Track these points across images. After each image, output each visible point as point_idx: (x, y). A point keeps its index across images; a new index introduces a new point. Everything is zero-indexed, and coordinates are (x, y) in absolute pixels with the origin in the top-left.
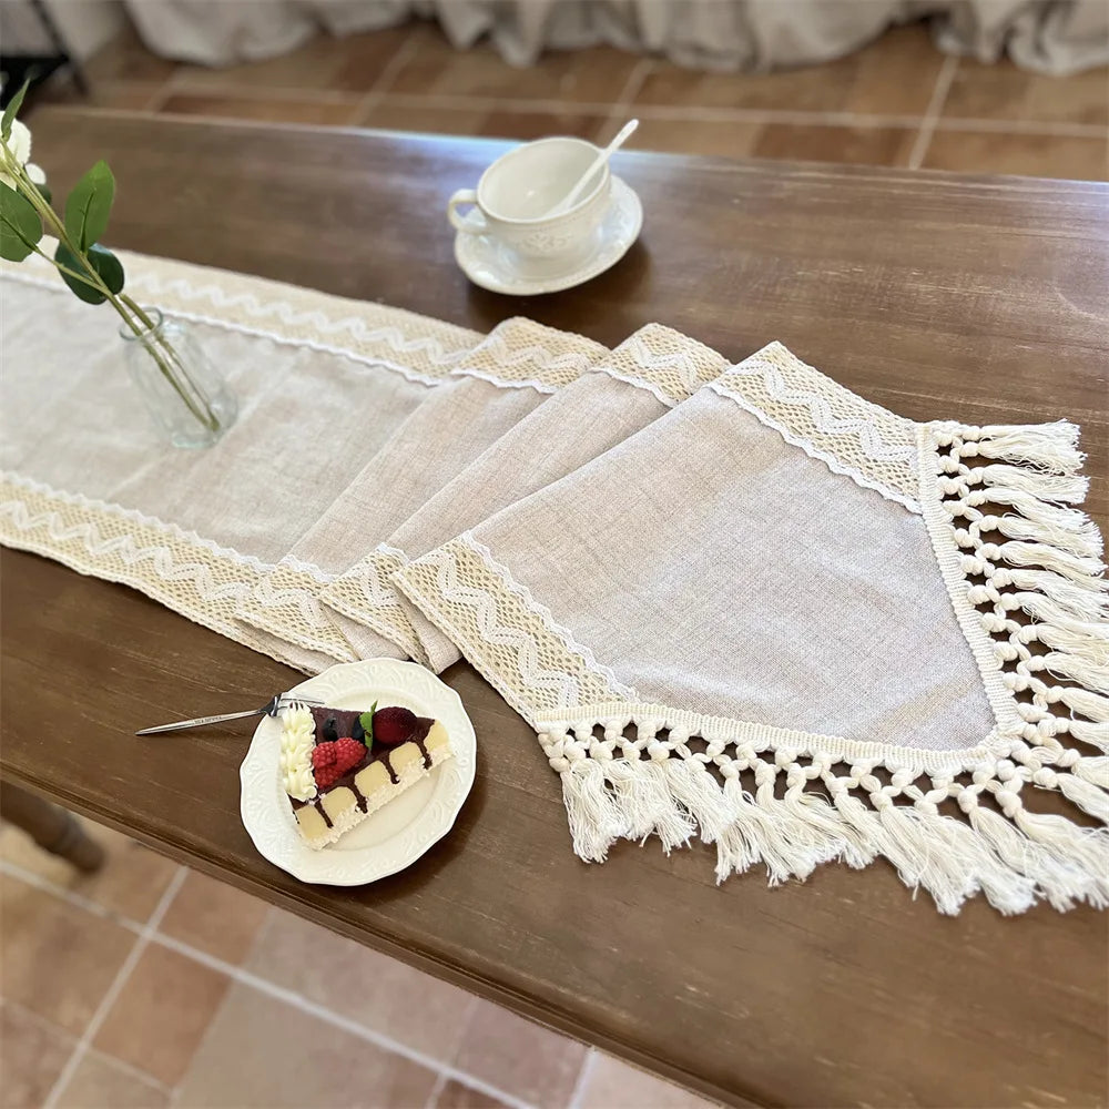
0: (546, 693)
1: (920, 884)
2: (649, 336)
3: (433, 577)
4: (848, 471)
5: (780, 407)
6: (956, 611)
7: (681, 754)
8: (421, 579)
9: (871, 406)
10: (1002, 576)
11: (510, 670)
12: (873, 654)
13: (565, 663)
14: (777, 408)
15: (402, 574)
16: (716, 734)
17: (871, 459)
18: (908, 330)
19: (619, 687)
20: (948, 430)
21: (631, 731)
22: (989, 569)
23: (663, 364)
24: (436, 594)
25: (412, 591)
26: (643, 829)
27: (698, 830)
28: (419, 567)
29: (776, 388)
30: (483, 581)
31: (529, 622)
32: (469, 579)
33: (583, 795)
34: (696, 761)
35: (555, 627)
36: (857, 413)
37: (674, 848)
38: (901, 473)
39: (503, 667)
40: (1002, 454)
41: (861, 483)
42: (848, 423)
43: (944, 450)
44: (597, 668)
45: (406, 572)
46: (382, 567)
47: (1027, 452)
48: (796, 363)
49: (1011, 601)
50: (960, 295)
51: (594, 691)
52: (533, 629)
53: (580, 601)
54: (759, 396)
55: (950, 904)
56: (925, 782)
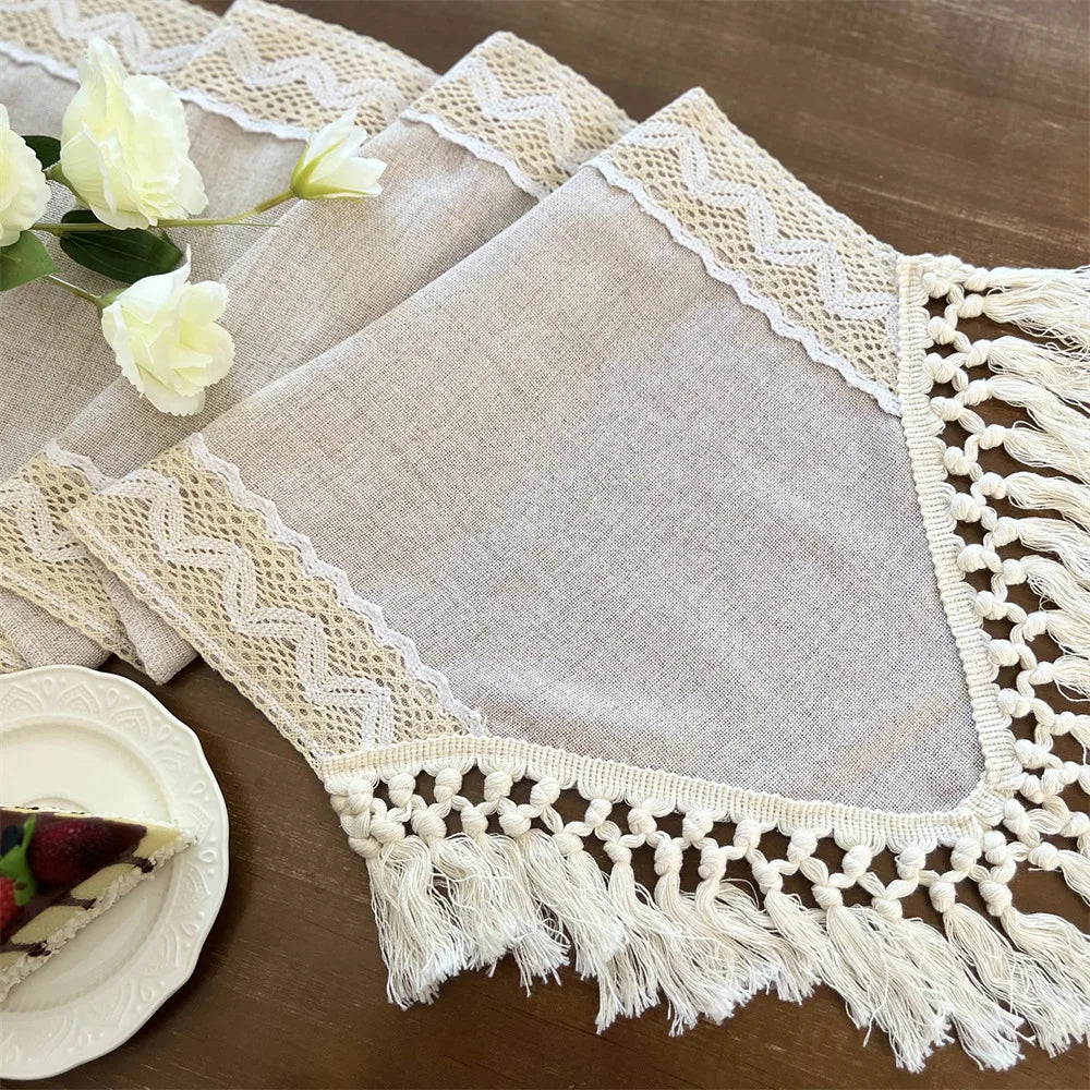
0: (342, 716)
1: (874, 1022)
2: (499, 56)
3: (141, 519)
4: (798, 333)
5: (702, 213)
6: (940, 585)
7: (549, 826)
8: (120, 524)
9: (836, 215)
10: (1005, 530)
11: (283, 678)
12: (822, 651)
13: (372, 664)
14: (700, 214)
15: (85, 514)
16: (599, 789)
17: (831, 313)
18: (894, 78)
19: (455, 707)
20: (945, 271)
21: (473, 783)
22: (990, 517)
23: (521, 116)
24: (149, 552)
25: (106, 546)
26: (492, 954)
27: (572, 954)
28: (115, 502)
29: (696, 177)
30: (230, 526)
31: (313, 598)
32: (207, 522)
33: (402, 905)
34: (570, 835)
35: (354, 601)
36: (815, 227)
37: (537, 979)
38: (873, 344)
39: (271, 674)
40: (1016, 319)
41: (815, 356)
42: (800, 245)
43: (937, 305)
44: (422, 672)
45: (91, 510)
46: (54, 489)
47: (1053, 319)
48: (726, 129)
49: (1015, 571)
50: (968, 20)
51: (417, 714)
52: (318, 608)
53: (397, 551)
54: (672, 191)
55: (913, 1056)
56: (886, 866)
